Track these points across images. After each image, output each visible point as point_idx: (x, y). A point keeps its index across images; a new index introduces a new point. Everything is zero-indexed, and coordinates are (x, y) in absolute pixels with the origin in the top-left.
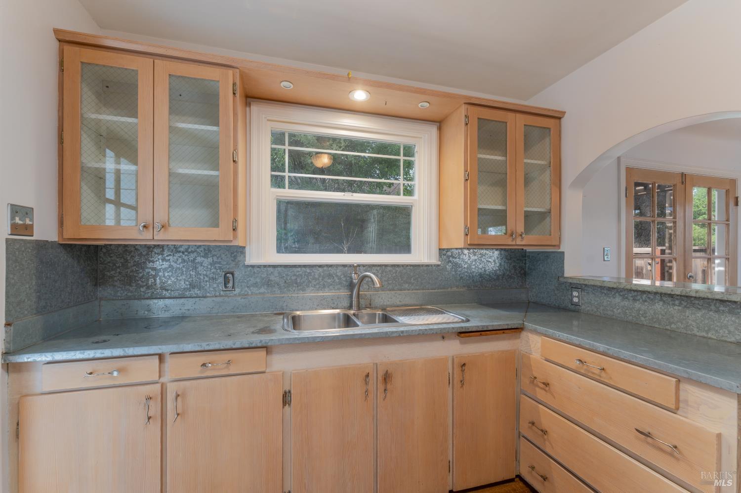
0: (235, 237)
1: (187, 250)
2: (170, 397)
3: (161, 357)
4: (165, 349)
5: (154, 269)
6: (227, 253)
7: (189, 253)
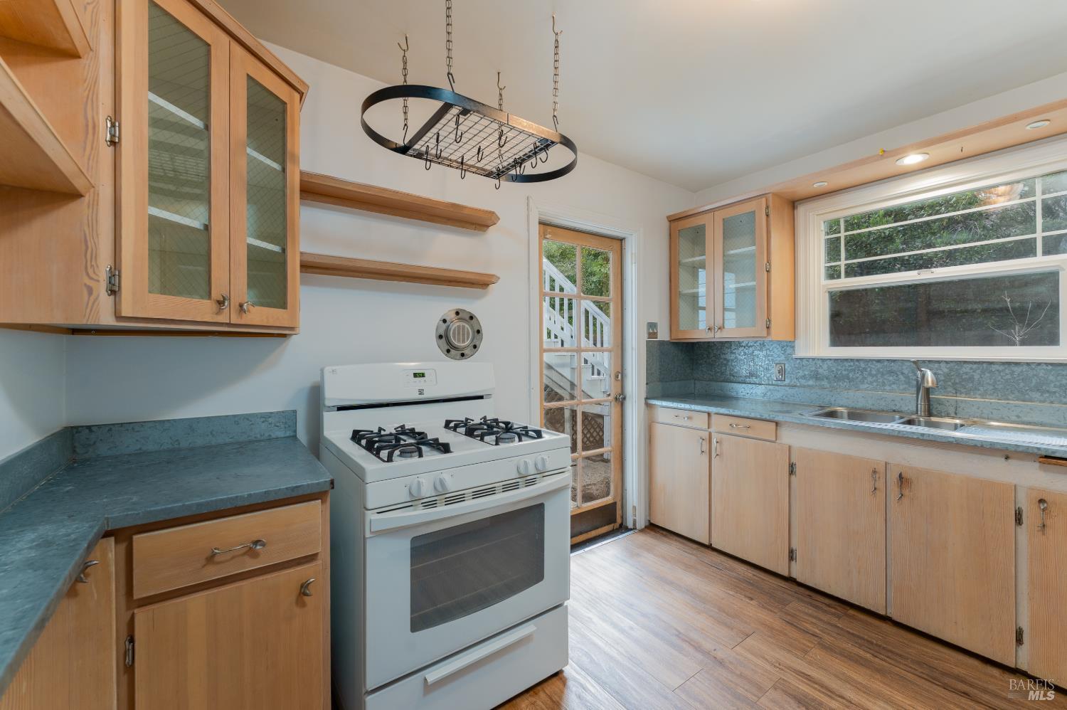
0: (769, 334)
1: (747, 345)
2: (714, 441)
3: (709, 414)
4: (712, 409)
5: (725, 359)
6: (778, 347)
7: (749, 347)
